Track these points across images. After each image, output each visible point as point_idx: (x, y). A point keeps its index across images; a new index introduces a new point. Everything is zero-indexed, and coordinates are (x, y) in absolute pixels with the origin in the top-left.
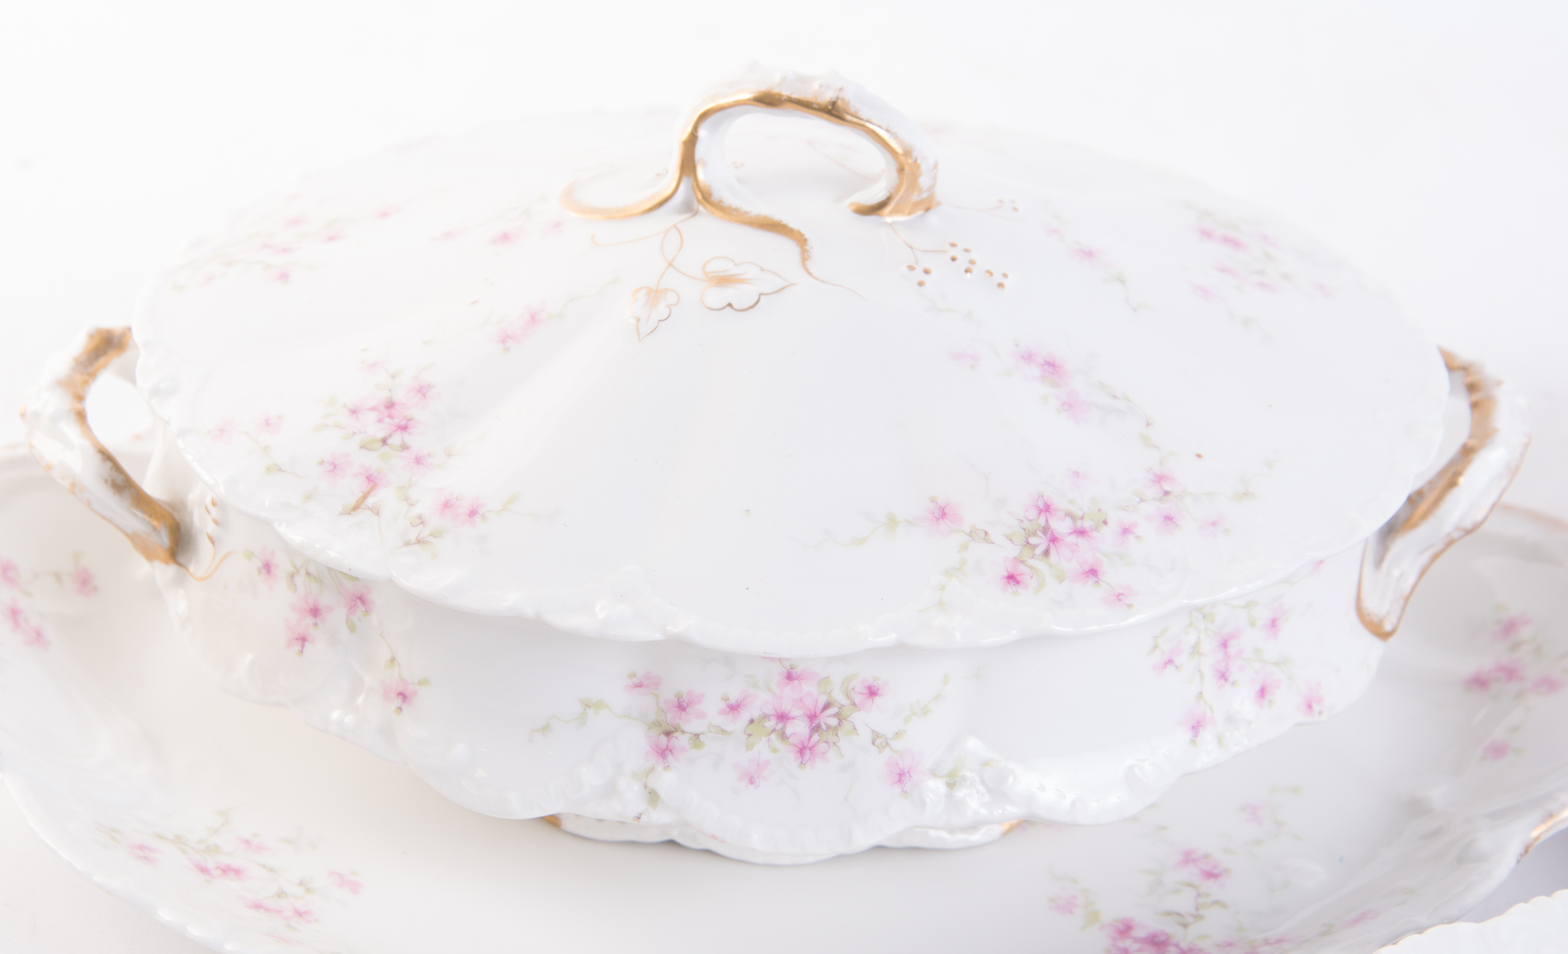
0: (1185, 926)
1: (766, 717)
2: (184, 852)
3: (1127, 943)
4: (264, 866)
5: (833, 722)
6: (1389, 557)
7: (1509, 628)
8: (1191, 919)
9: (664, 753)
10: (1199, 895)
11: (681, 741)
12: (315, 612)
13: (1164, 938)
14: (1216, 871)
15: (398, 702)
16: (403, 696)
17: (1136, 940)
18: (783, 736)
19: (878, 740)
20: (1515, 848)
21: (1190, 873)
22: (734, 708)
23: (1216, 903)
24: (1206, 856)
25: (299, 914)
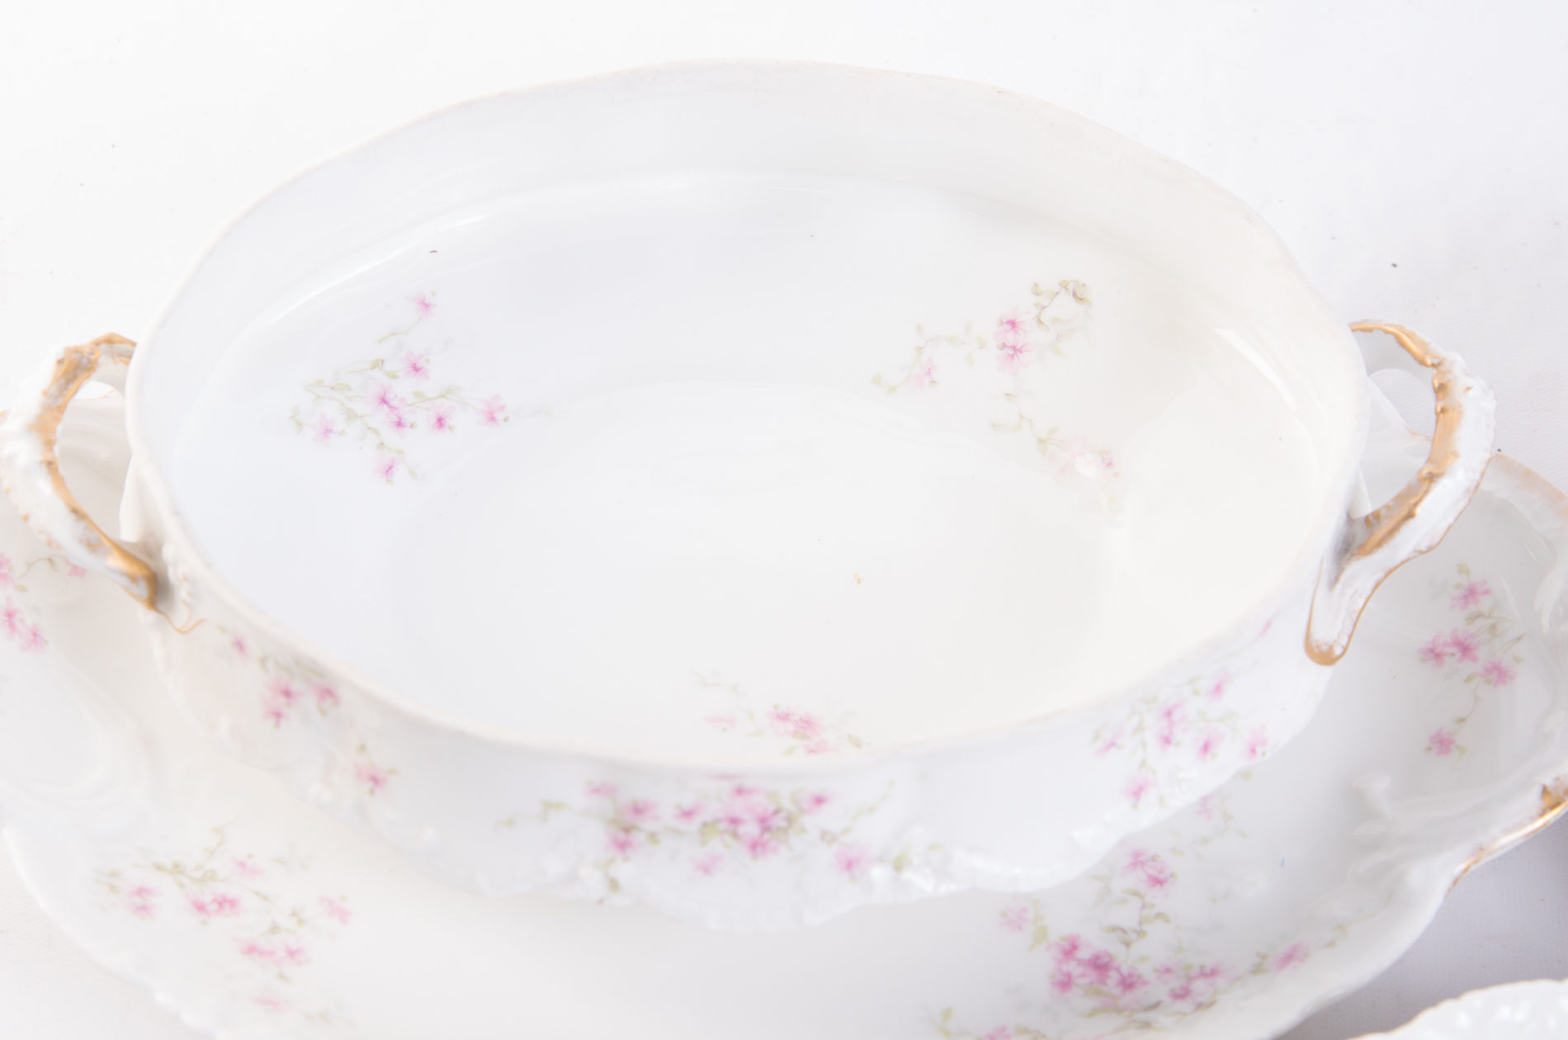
0: (1127, 944)
1: (717, 821)
2: (182, 886)
3: (1073, 967)
4: (257, 894)
5: (783, 824)
6: (1343, 578)
7: (1471, 594)
8: (1133, 936)
9: (622, 846)
10: (1144, 907)
11: (638, 837)
12: (287, 694)
13: (1106, 959)
14: (1162, 877)
15: (370, 785)
16: (375, 780)
17: (1080, 962)
18: (735, 835)
19: (827, 837)
20: (1444, 883)
21: (1136, 880)
22: (688, 814)
23: (1159, 915)
24: (1154, 858)
25: (291, 953)
